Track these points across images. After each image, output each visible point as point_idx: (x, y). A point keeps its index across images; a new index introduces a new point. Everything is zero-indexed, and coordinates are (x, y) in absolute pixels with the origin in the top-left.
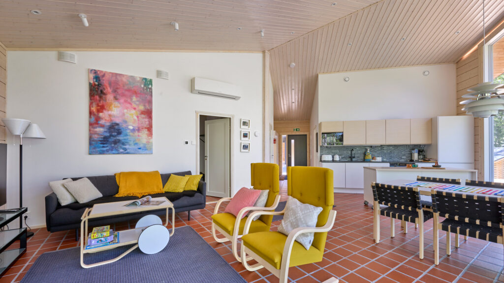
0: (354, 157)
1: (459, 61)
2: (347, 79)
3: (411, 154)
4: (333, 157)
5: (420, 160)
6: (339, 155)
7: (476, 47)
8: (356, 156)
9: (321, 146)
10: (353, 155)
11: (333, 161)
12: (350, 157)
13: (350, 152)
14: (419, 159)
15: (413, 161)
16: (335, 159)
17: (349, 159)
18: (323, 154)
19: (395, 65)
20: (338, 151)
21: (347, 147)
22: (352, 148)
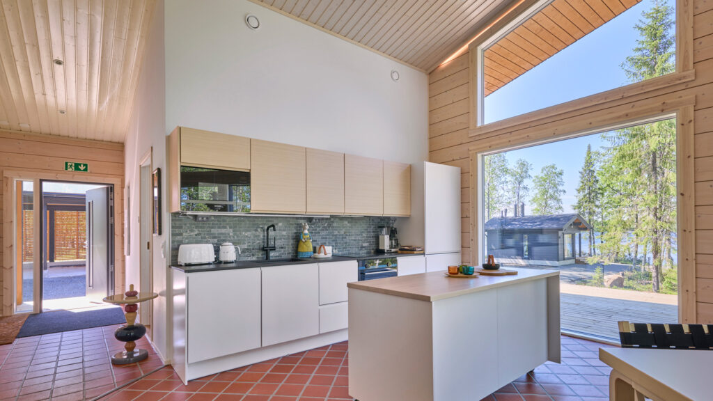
0: (274, 249)
1: (433, 71)
2: (253, 23)
3: (377, 238)
4: (217, 251)
5: (393, 250)
6: (234, 244)
7: (466, 47)
8: (278, 243)
9: (175, 215)
10: (271, 243)
11: (219, 264)
12: (263, 249)
13: (261, 234)
14: (391, 247)
15: (382, 252)
16: (222, 258)
17: (260, 255)
18: (181, 243)
19: (352, 35)
20: (230, 231)
21: (254, 220)
22: (269, 222)
